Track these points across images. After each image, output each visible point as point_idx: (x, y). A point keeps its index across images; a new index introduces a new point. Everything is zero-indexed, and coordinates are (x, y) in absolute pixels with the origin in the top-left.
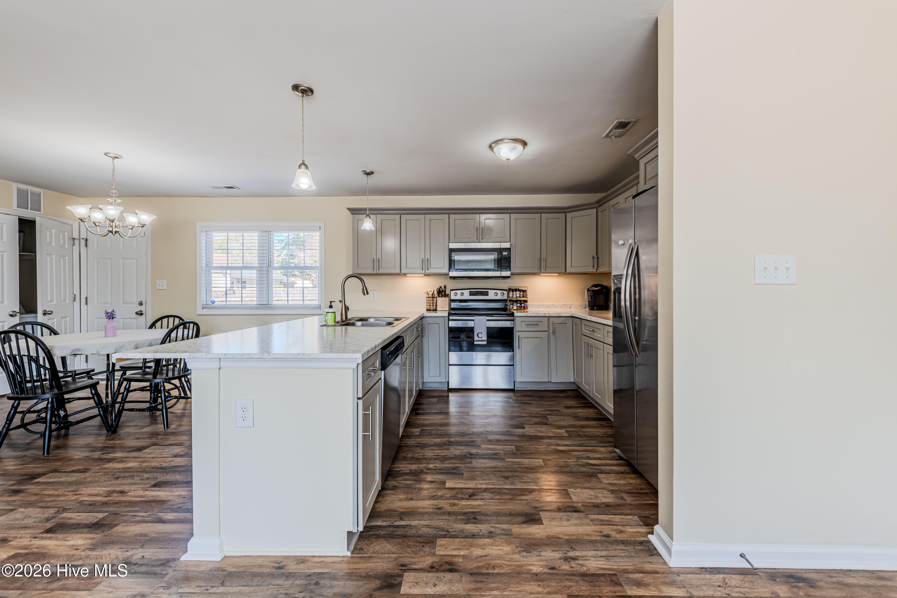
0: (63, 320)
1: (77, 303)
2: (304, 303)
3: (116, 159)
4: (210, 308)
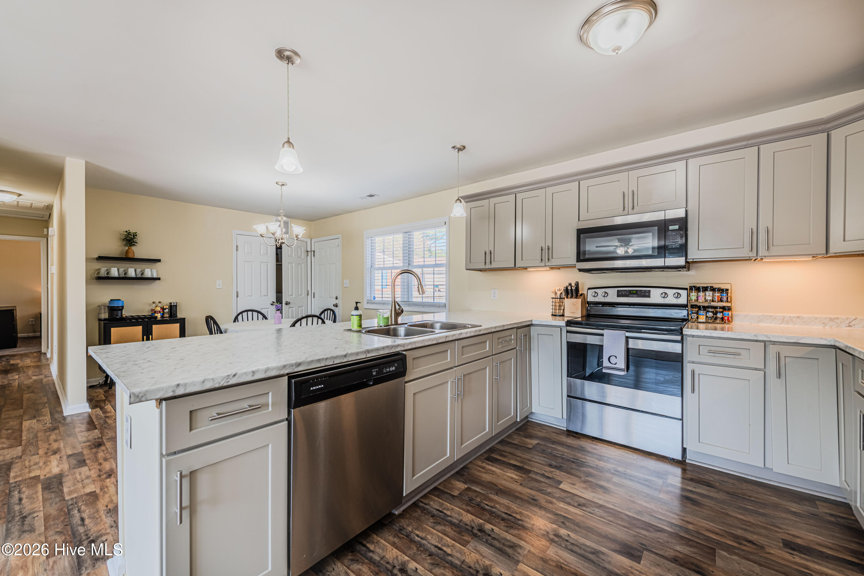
0: (300, 308)
1: (309, 296)
2: (435, 301)
3: (283, 186)
4: (372, 303)
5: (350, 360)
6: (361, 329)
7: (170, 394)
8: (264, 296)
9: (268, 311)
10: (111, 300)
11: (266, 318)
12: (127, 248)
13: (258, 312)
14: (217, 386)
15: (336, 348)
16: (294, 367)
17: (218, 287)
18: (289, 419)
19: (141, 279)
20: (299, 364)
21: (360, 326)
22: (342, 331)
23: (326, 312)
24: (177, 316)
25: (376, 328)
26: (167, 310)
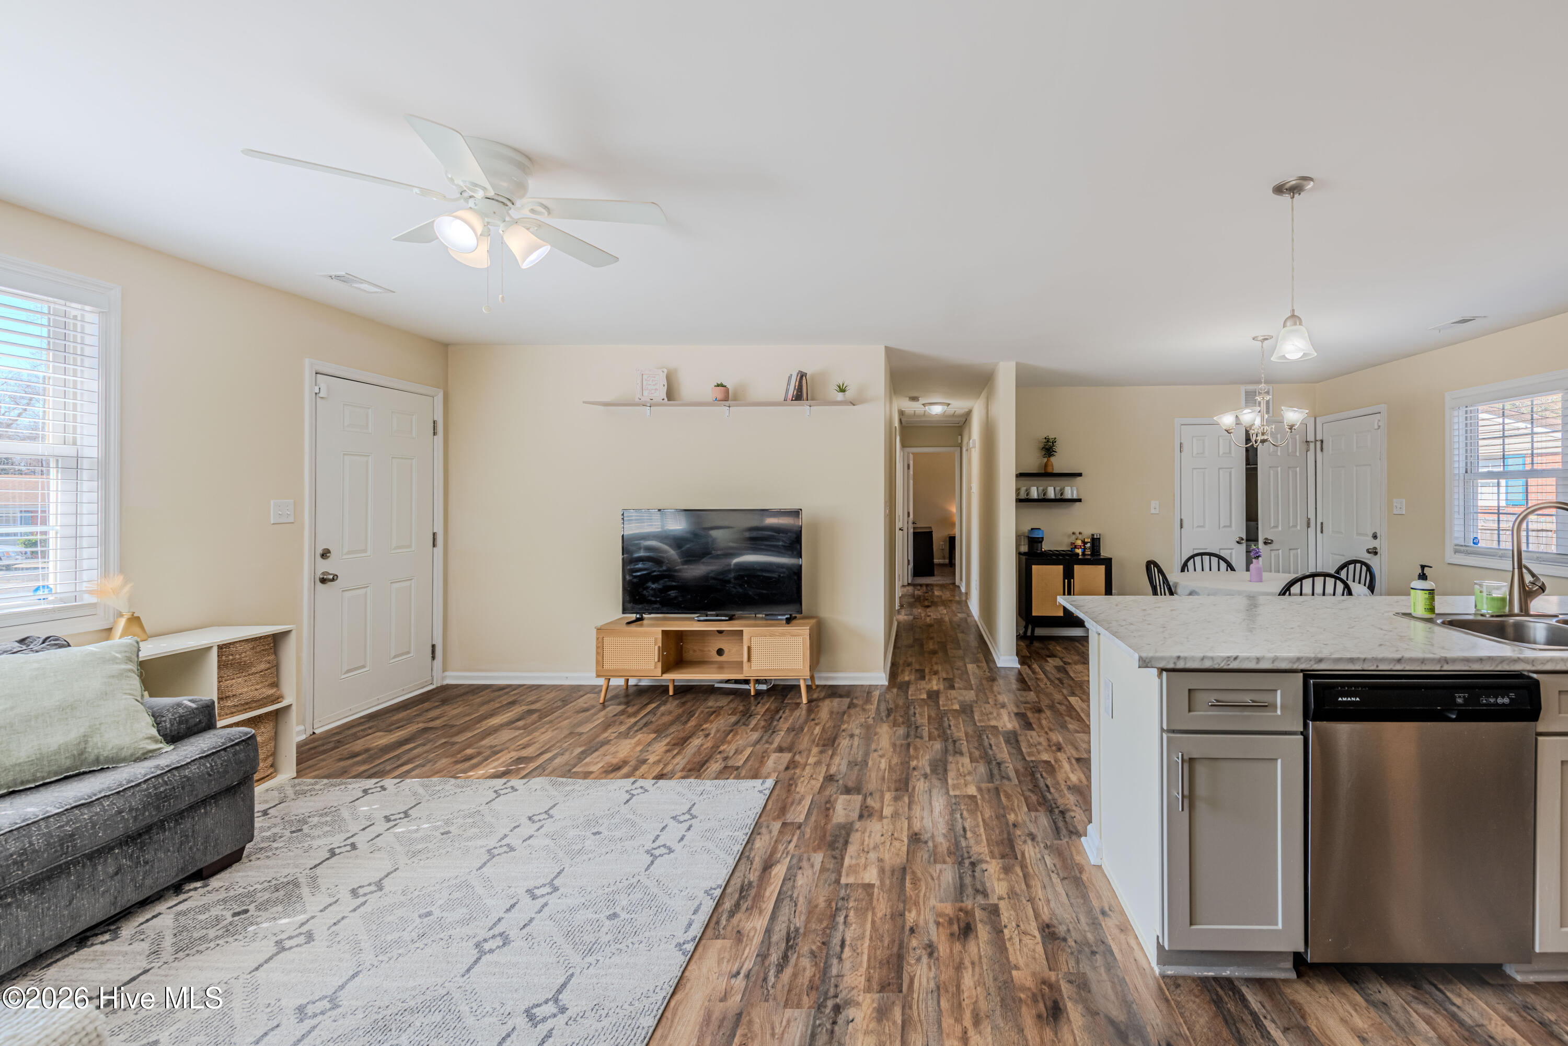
0: (1292, 552)
1: (1311, 530)
3: (1266, 341)
4: (1468, 553)
5: (1407, 668)
6: (1433, 616)
7: (1171, 666)
8: (1225, 527)
9: (1231, 554)
10: (1032, 529)
11: (1233, 569)
12: (1045, 460)
13: (1220, 558)
14: (1216, 667)
15: (1381, 645)
16: (1312, 663)
17: (1153, 511)
18: (1304, 733)
19: (1061, 501)
20: (1320, 660)
21: (1432, 609)
22: (1391, 614)
23: (1351, 567)
24: (1100, 555)
25: (1471, 617)
26: (1089, 545)
